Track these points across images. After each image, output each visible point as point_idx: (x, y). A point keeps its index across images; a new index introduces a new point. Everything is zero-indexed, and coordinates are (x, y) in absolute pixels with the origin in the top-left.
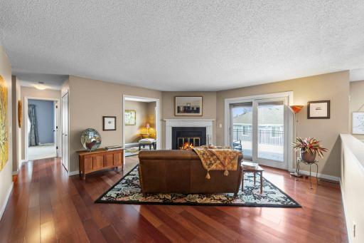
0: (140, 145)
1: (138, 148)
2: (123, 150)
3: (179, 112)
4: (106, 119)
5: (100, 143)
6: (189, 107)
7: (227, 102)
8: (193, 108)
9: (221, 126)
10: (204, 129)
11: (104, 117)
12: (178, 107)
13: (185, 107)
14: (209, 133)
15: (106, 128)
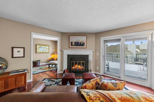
0: (49, 65)
1: (48, 66)
2: (26, 73)
3: (72, 45)
4: (14, 49)
5: (6, 68)
6: (78, 43)
7: (102, 39)
8: (80, 43)
9: (98, 54)
10: (88, 56)
11: (13, 48)
12: (72, 43)
13: (76, 43)
14: (91, 58)
15: (14, 56)
